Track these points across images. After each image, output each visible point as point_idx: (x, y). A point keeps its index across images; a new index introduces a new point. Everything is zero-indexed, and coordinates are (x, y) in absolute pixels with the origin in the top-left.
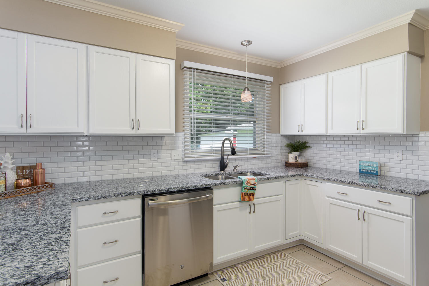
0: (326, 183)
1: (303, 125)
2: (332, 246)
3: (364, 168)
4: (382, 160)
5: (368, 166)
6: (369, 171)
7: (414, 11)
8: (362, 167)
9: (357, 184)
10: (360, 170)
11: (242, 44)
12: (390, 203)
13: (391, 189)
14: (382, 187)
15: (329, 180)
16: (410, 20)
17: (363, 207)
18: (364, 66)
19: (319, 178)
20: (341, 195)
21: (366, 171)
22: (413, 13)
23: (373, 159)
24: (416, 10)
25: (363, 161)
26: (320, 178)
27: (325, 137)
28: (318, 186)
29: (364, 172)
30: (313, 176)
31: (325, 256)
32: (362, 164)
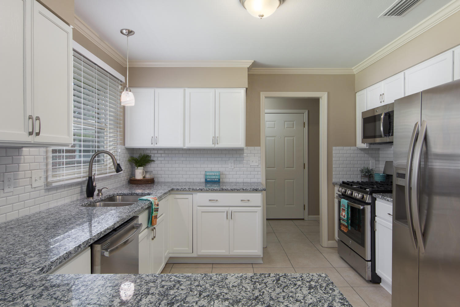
0: (198, 194)
1: (157, 137)
2: (204, 251)
3: (209, 177)
4: (221, 170)
5: (212, 175)
6: (213, 180)
7: (253, 61)
8: (208, 177)
9: (226, 190)
10: (206, 179)
11: (122, 32)
12: (249, 200)
13: (250, 190)
14: (244, 189)
15: (201, 190)
16: (249, 66)
17: (230, 208)
18: (218, 91)
19: (191, 190)
20: (211, 202)
21: (211, 180)
22: (252, 63)
23: (213, 170)
24: (254, 61)
25: (208, 172)
26: (193, 189)
27: (178, 150)
28: (188, 198)
29: (209, 181)
30: (185, 189)
31: (193, 264)
32: (208, 174)
